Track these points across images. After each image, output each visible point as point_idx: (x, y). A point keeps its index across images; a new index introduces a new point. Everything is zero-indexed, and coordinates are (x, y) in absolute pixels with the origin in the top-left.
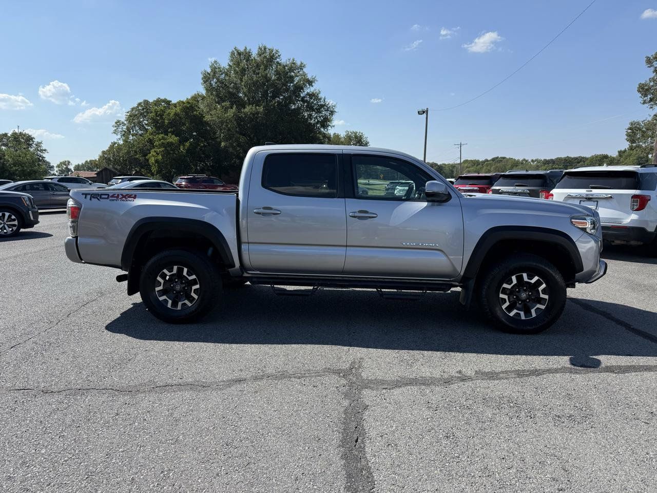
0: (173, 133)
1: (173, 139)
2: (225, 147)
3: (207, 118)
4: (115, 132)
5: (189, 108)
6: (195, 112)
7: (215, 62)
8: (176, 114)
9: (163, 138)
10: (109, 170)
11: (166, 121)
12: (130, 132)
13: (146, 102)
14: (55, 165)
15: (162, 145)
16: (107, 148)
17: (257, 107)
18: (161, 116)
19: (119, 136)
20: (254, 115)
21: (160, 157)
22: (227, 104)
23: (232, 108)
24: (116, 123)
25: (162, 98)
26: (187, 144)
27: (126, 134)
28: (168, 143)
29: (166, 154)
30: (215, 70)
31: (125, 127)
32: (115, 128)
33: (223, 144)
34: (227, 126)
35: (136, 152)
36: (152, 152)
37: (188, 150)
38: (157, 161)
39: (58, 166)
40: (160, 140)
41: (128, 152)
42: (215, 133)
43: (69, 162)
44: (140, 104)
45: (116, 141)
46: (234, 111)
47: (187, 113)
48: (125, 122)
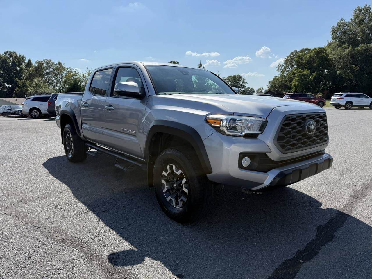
0: (306, 68)
1: (306, 72)
2: (340, 74)
3: (330, 56)
4: (278, 71)
5: (319, 52)
6: (322, 54)
7: (342, 19)
8: (310, 57)
9: (300, 72)
10: (271, 91)
11: (304, 61)
12: (285, 70)
13: (296, 52)
14: (256, 90)
15: (299, 76)
16: (272, 80)
17: (368, 45)
18: (302, 58)
19: (279, 73)
20: (365, 50)
21: (297, 83)
22: (346, 45)
23: (348, 48)
24: (278, 65)
25: (305, 48)
26: (315, 74)
27: (283, 71)
28: (303, 74)
29: (301, 80)
30: (341, 25)
31: (283, 67)
32: (278, 68)
33: (338, 72)
34: (343, 60)
35: (286, 81)
36: (294, 81)
37: (315, 78)
38: (295, 86)
39: (257, 91)
40: (298, 73)
41: (282, 81)
42: (335, 66)
43: (262, 88)
44: (292, 53)
45: (277, 75)
46: (349, 49)
47: (317, 55)
48: (284, 65)
